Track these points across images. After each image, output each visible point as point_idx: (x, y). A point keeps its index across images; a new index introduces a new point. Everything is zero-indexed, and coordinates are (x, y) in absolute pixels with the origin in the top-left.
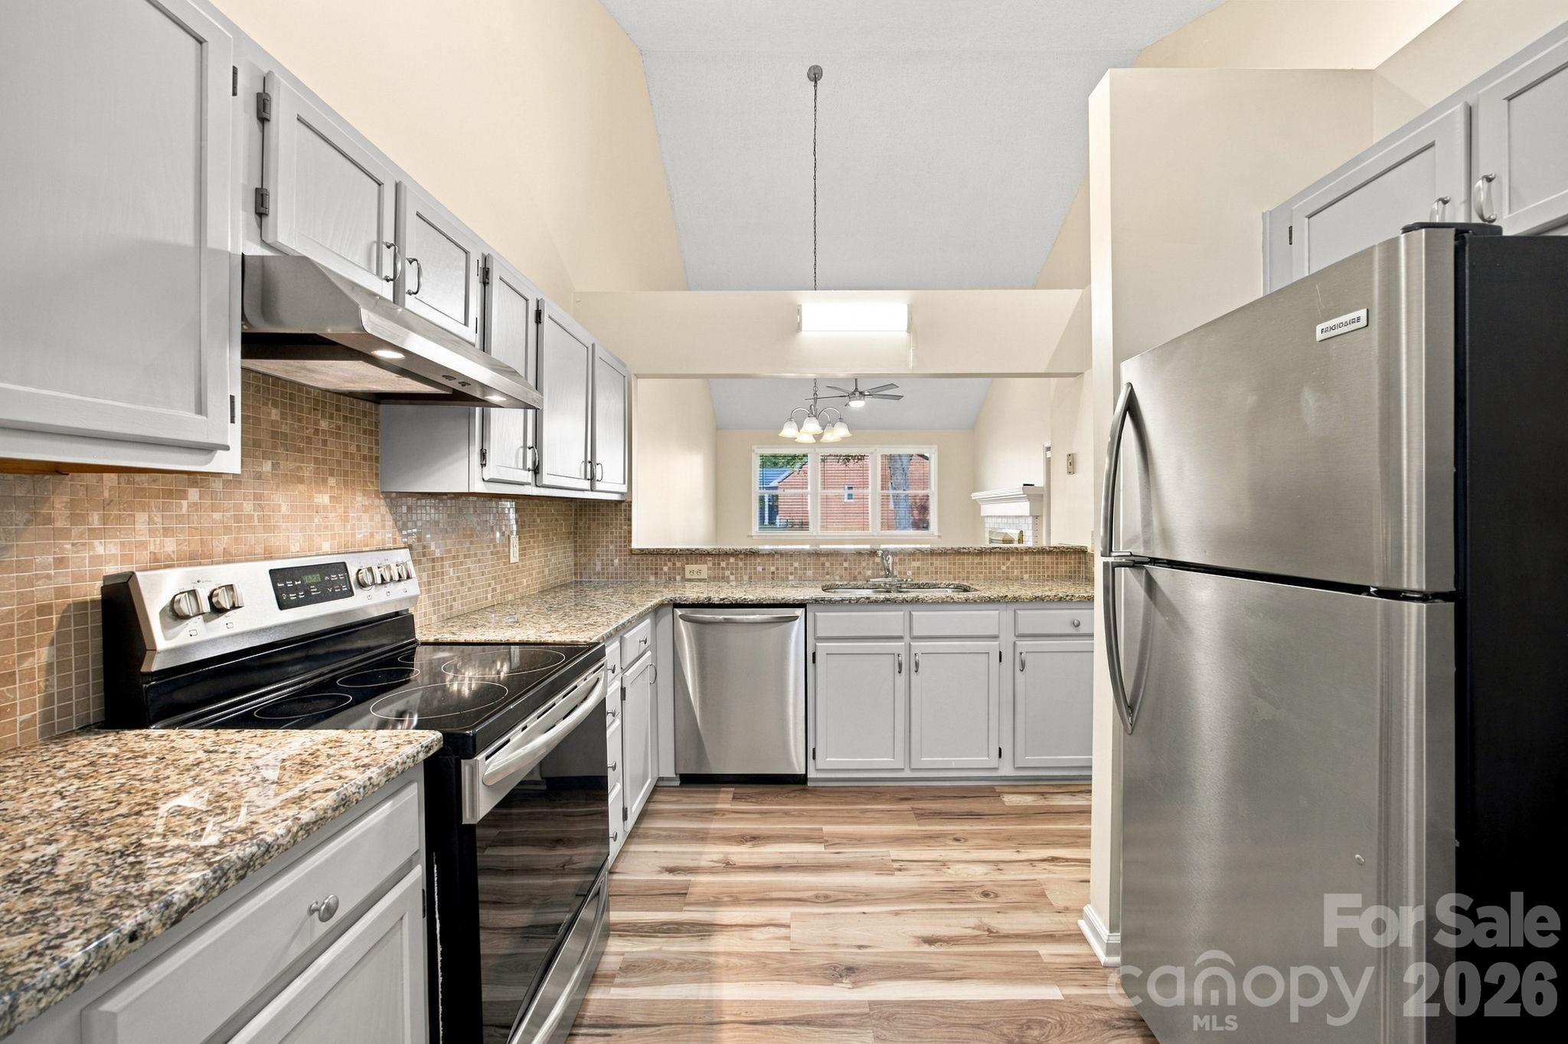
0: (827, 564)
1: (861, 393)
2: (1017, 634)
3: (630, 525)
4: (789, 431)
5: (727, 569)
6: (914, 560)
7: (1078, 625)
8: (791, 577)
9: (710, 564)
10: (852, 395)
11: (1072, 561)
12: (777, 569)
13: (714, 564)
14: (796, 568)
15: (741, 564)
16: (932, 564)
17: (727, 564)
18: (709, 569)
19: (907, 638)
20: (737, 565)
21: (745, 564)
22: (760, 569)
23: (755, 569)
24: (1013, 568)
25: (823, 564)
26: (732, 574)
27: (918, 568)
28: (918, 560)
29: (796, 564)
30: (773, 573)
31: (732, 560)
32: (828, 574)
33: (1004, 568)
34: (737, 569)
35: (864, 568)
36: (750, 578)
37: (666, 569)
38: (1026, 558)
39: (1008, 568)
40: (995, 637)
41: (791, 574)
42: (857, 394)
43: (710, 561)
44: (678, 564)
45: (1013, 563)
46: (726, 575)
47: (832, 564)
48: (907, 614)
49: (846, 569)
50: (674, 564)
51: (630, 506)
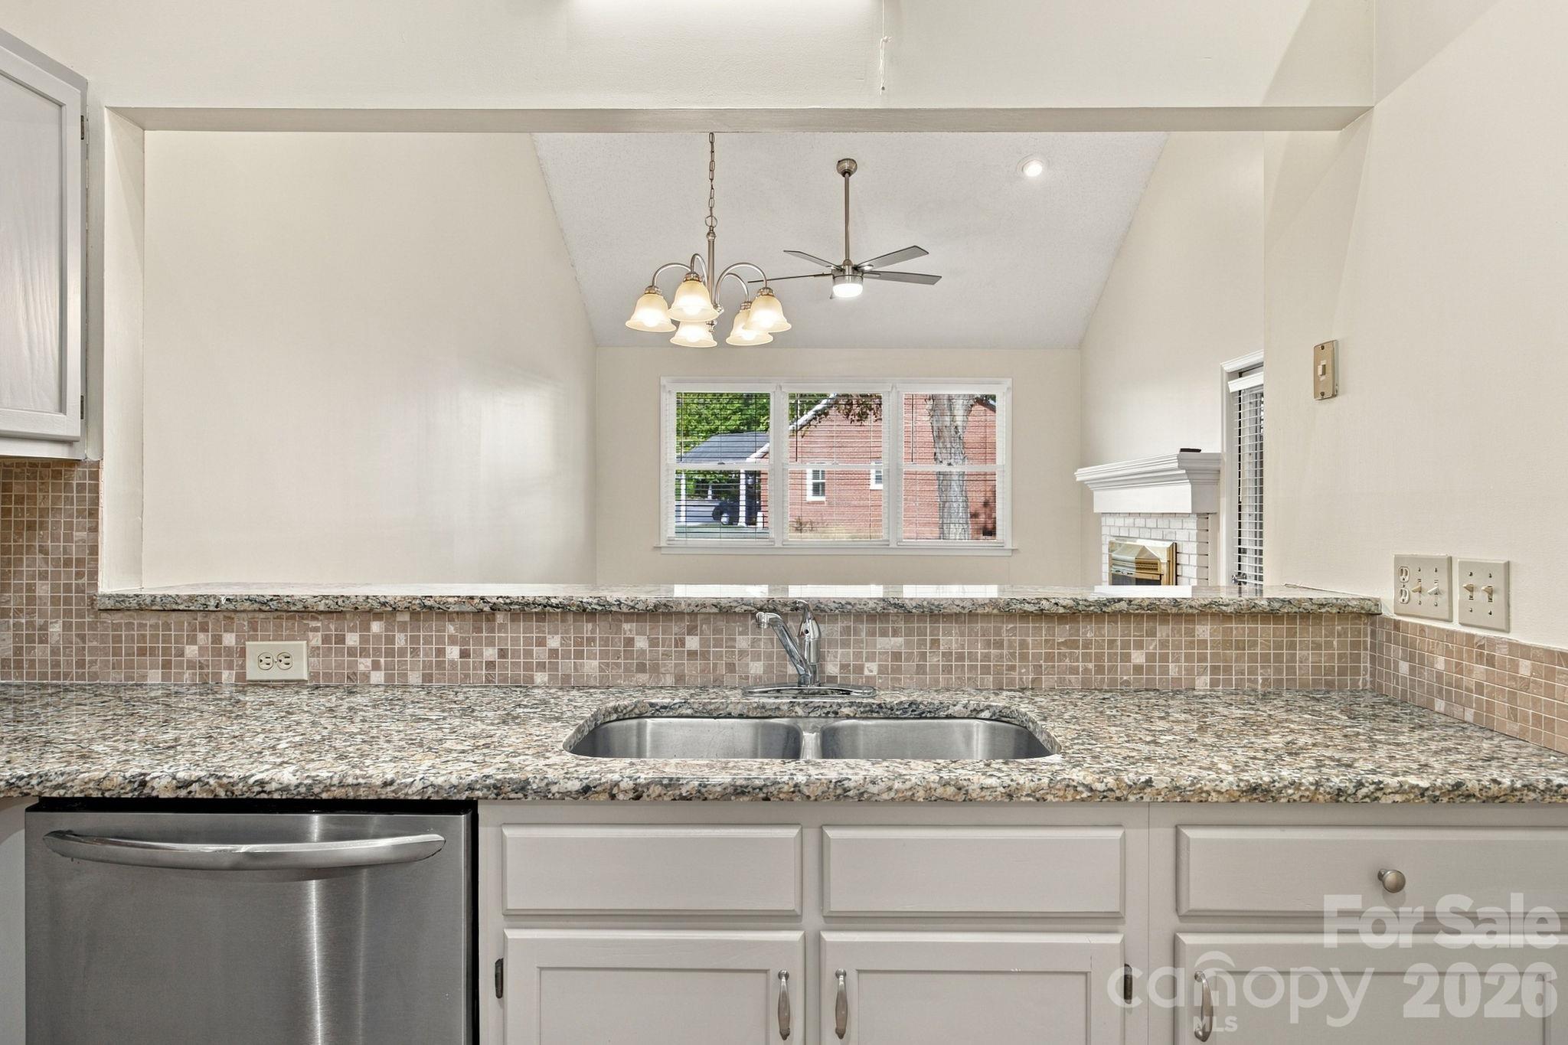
0: (641, 643)
1: (856, 268)
2: (1183, 911)
3: (95, 529)
4: (649, 316)
5: (364, 652)
6: (884, 634)
7: (1398, 887)
8: (540, 678)
9: (316, 640)
10: (839, 273)
11: (1336, 641)
12: (503, 653)
13: (326, 639)
14: (554, 653)
15: (401, 640)
16: (935, 643)
17: (364, 640)
18: (313, 651)
19: (812, 919)
20: (390, 640)
21: (415, 640)
22: (453, 653)
23: (441, 652)
24: (1164, 658)
25: (630, 642)
26: (376, 666)
27: (897, 656)
28: (895, 633)
29: (554, 642)
30: (490, 665)
31: (376, 627)
32: (641, 668)
33: (1138, 657)
34: (390, 653)
35: (742, 653)
36: (427, 678)
37: (191, 651)
38: (1204, 631)
39: (1150, 657)
40: (1109, 920)
41: (541, 666)
42: (848, 270)
43: (316, 629)
44: (229, 639)
45: (1164, 644)
46: (361, 668)
47: (653, 643)
48: (811, 835)
49: (692, 654)
50: (217, 639)
51: (95, 476)
